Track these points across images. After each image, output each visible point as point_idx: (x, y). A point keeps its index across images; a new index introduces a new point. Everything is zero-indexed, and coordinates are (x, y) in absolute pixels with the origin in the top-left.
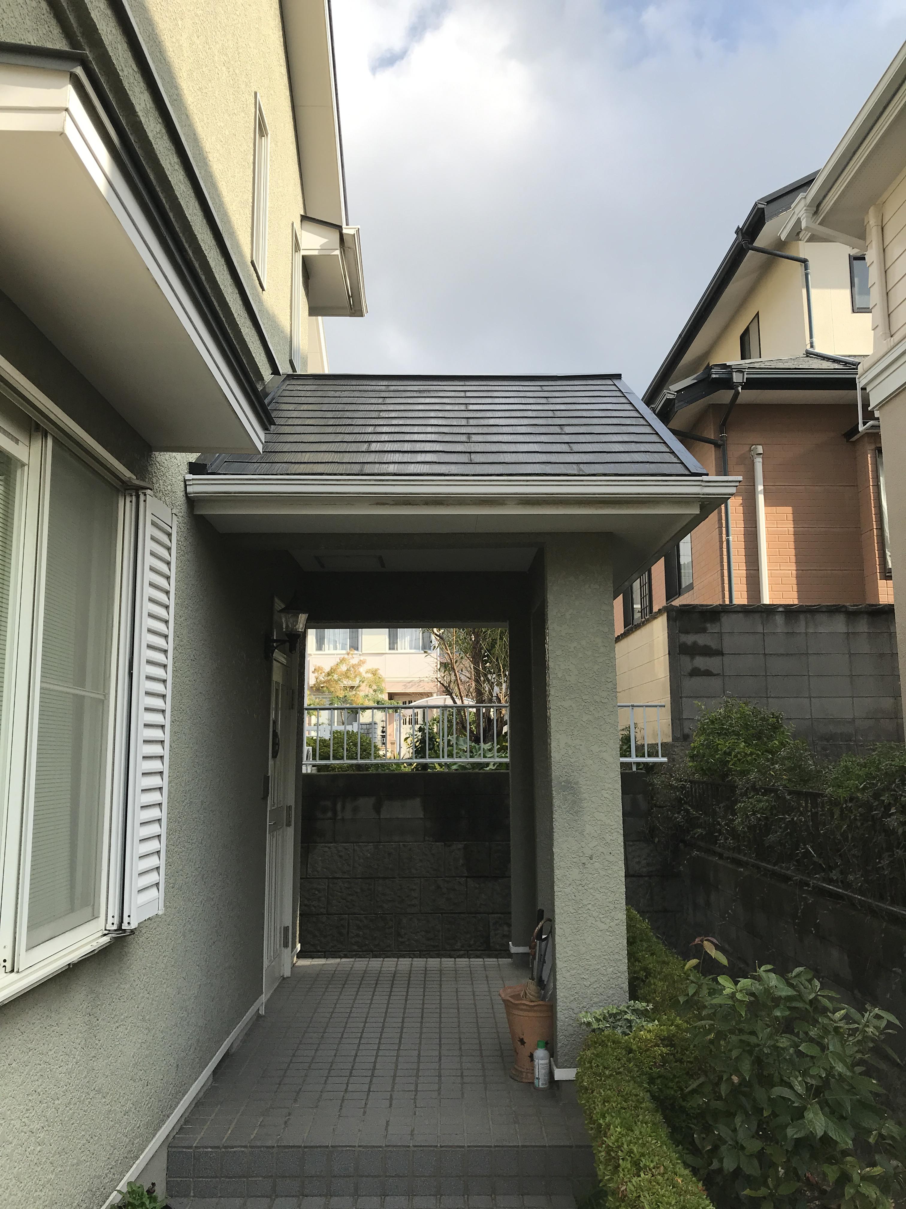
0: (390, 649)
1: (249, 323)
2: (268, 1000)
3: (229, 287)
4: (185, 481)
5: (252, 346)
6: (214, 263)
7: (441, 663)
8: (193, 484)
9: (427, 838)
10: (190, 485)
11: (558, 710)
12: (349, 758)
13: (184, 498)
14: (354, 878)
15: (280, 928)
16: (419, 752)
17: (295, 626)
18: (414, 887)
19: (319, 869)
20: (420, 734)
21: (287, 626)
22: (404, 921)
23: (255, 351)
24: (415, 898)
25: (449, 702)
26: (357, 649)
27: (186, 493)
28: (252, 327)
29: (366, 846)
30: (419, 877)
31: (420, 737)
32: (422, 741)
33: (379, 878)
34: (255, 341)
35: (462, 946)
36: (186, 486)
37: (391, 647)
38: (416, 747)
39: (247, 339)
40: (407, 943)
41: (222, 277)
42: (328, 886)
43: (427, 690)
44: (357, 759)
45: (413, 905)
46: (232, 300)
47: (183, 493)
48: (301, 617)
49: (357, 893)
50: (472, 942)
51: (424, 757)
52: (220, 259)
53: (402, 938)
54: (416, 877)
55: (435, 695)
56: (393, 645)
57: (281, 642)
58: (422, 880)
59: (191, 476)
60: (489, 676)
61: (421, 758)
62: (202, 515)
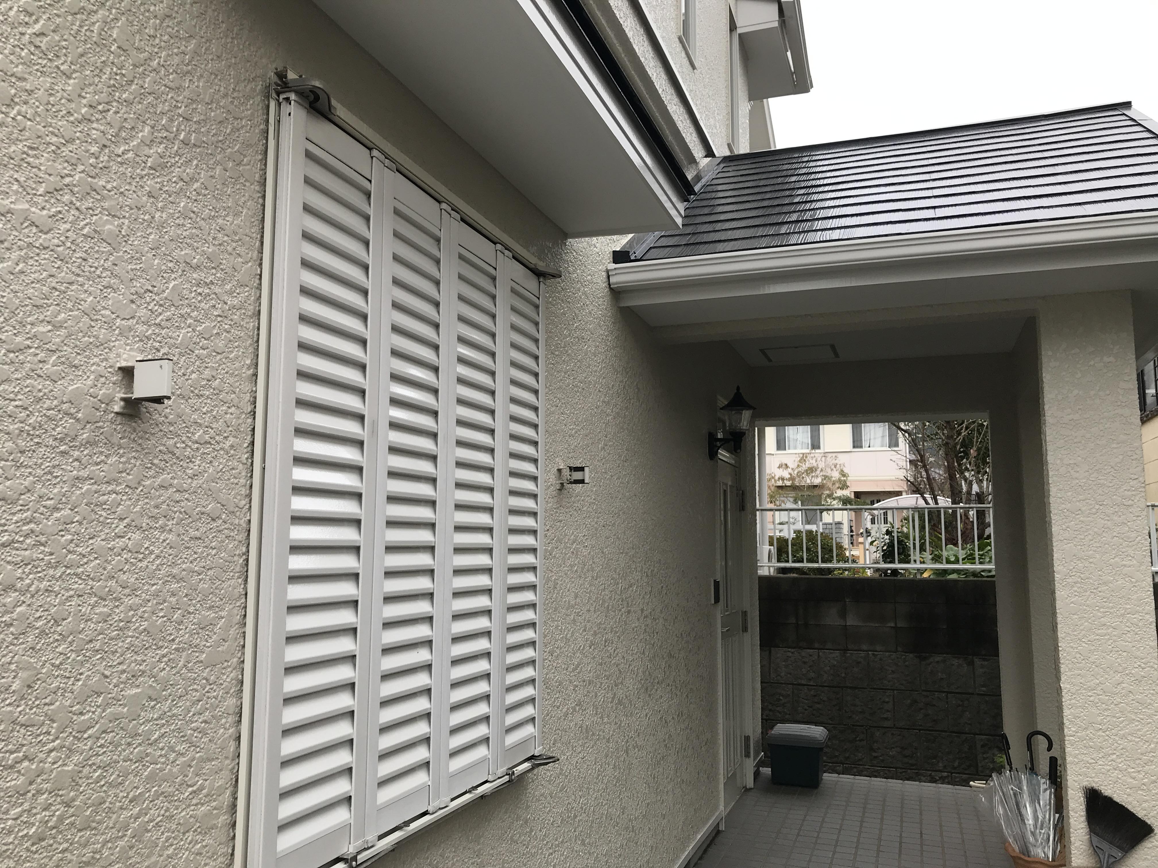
0: (854, 447)
1: (676, 100)
2: (728, 814)
3: (651, 61)
4: (608, 271)
5: (681, 125)
6: (631, 33)
7: (910, 461)
8: (616, 274)
9: (899, 649)
10: (613, 275)
11: (1062, 515)
12: (809, 561)
13: (608, 289)
14: (820, 686)
15: (741, 737)
16: (888, 555)
17: (739, 423)
18: (887, 700)
19: (783, 674)
20: (887, 537)
21: (730, 424)
22: (878, 734)
23: (685, 131)
24: (888, 711)
25: (921, 503)
26: (819, 448)
27: (609, 285)
28: (680, 104)
29: (831, 653)
30: (892, 690)
31: (887, 541)
32: (891, 545)
33: (847, 687)
34: (685, 120)
35: (945, 767)
36: (608, 277)
37: (856, 445)
38: (883, 551)
39: (675, 117)
40: (881, 758)
41: (642, 48)
42: (793, 692)
43: (897, 489)
44: (818, 562)
45: (886, 719)
46: (655, 74)
47: (606, 284)
48: (745, 415)
49: (824, 701)
50: (956, 764)
51: (892, 562)
52: (638, 29)
53: (875, 752)
54: (888, 689)
55: (904, 493)
56: (857, 443)
57: (724, 442)
58: (895, 692)
59: (613, 266)
60: (967, 474)
61: (890, 562)
62: (628, 307)
